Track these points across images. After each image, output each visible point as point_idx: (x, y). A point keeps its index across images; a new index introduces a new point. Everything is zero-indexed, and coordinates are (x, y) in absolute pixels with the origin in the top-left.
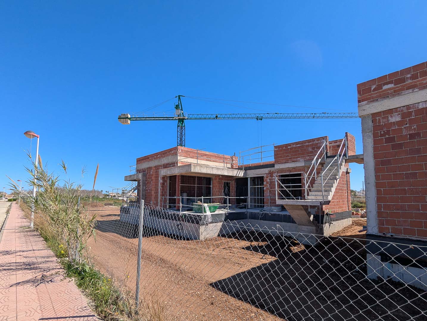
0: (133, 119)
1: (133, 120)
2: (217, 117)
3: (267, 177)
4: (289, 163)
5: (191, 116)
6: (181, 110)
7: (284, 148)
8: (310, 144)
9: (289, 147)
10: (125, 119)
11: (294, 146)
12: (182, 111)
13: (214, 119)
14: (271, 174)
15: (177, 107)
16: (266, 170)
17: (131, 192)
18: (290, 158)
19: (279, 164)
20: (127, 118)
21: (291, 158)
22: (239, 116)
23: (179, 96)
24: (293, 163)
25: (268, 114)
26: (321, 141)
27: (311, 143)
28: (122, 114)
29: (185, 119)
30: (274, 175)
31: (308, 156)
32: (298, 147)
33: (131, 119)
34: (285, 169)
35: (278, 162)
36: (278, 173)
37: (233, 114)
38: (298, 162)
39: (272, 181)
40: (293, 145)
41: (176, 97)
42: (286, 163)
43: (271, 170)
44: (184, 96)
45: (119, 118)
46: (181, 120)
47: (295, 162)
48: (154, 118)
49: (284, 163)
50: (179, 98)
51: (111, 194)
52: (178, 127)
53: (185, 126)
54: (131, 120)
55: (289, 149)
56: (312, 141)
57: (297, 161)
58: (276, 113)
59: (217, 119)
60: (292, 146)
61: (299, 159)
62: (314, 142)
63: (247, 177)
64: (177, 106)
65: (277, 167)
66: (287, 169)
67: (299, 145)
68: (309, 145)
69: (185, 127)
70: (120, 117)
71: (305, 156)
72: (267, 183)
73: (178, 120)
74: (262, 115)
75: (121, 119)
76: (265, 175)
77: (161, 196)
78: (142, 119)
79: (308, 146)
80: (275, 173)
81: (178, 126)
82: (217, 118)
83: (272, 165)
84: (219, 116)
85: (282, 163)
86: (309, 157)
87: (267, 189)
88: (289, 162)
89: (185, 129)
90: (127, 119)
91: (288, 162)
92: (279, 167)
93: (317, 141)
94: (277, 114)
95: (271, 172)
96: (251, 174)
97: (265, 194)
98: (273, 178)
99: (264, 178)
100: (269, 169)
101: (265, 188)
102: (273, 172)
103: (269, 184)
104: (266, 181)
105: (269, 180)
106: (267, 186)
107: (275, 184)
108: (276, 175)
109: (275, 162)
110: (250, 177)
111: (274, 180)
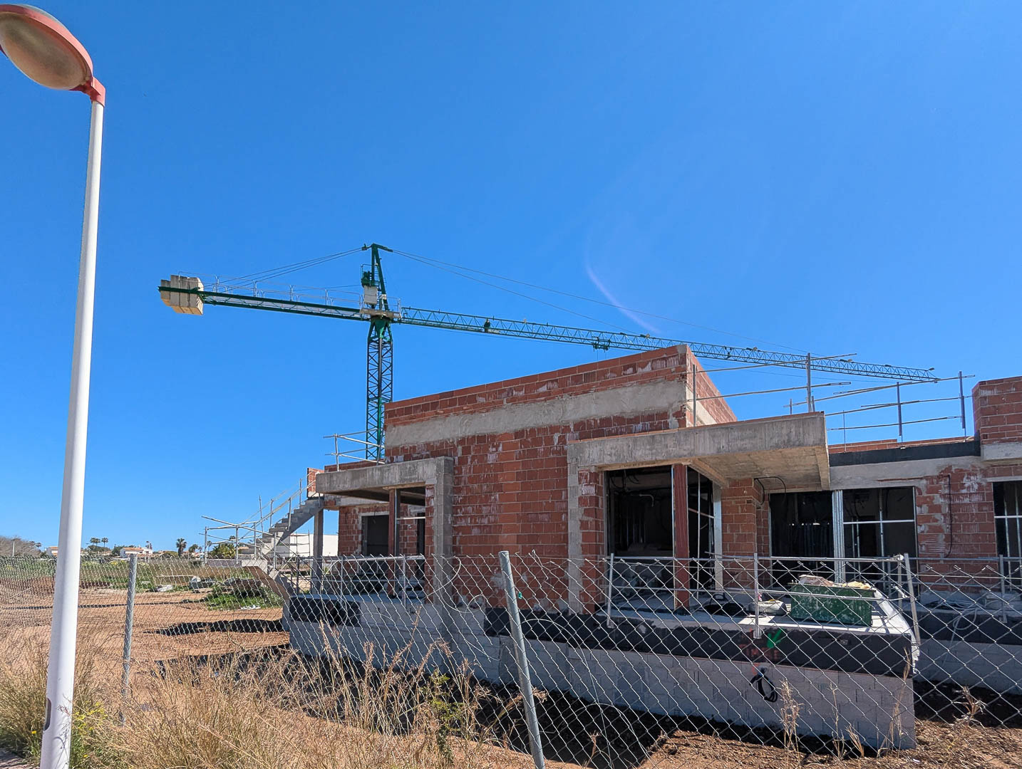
0: (215, 298)
1: (214, 303)
2: (487, 325)
5: (411, 314)
6: (379, 290)
10: (186, 295)
12: (384, 293)
13: (480, 331)
14: (953, 479)
15: (367, 280)
16: (931, 466)
17: (274, 541)
19: (1002, 445)
20: (195, 291)
22: (547, 330)
23: (375, 247)
25: (621, 334)
28: (173, 276)
29: (393, 322)
30: (965, 480)
33: (209, 298)
34: (1018, 462)
35: (1003, 435)
36: (986, 475)
37: (534, 324)
39: (957, 502)
41: (365, 248)
43: (951, 466)
44: (391, 251)
45: (162, 289)
46: (380, 322)
48: (290, 303)
50: (375, 253)
51: (53, 552)
52: (369, 344)
53: (393, 343)
54: (206, 302)
58: (642, 336)
59: (486, 331)
64: (366, 275)
65: (993, 452)
69: (392, 346)
70: (166, 286)
72: (937, 509)
73: (368, 320)
74: (607, 337)
75: (172, 293)
76: (924, 482)
77: (585, 550)
78: (248, 302)
80: (969, 474)
81: (370, 340)
82: (490, 330)
83: (972, 448)
84: (493, 324)
87: (937, 530)
89: (391, 349)
90: (193, 296)
92: (1007, 455)
94: (644, 337)
95: (949, 474)
96: (848, 479)
97: (924, 548)
98: (964, 491)
99: (915, 494)
100: (942, 462)
101: (921, 526)
102: (961, 470)
103: (944, 513)
104: (929, 502)
105: (945, 498)
106: (937, 521)
107: (973, 514)
108: (979, 481)
109: (985, 437)
110: (843, 490)
111: (967, 500)
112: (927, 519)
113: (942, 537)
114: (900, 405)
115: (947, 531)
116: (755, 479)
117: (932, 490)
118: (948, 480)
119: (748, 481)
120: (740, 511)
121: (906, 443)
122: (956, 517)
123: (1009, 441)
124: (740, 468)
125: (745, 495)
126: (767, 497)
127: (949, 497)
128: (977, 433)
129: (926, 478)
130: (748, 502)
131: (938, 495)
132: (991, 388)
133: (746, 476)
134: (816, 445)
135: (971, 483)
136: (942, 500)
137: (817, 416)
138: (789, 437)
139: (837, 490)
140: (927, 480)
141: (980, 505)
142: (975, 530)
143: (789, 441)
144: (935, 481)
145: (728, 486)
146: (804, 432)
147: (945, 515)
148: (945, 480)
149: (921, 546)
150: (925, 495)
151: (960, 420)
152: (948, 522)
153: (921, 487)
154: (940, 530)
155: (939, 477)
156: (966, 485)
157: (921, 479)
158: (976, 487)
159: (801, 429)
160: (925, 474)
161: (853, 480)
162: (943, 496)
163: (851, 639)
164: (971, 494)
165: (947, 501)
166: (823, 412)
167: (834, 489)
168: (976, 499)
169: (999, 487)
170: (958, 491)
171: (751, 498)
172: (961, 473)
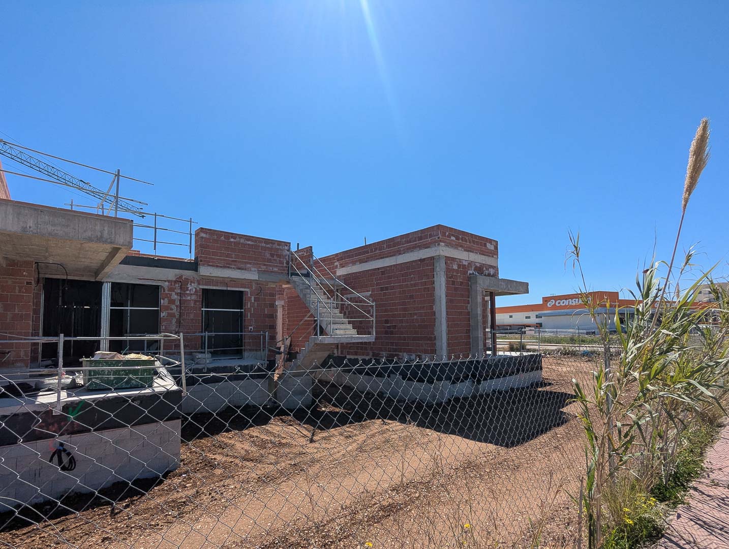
3: (171, 289)
4: (230, 270)
7: (223, 237)
8: (267, 246)
9: (232, 240)
11: (242, 241)
14: (182, 283)
16: (171, 274)
18: (233, 261)
19: (209, 267)
21: (235, 261)
24: (239, 270)
26: (283, 248)
27: (269, 246)
30: (189, 285)
31: (265, 265)
32: (249, 244)
34: (215, 279)
35: (209, 262)
36: (199, 284)
38: (246, 271)
39: (184, 298)
40: (240, 238)
42: (225, 267)
43: (182, 276)
47: (243, 269)
49: (221, 267)
55: (233, 244)
56: (271, 243)
57: (245, 269)
60: (238, 239)
61: (249, 265)
62: (274, 246)
63: (102, 281)
65: (204, 271)
66: (222, 279)
67: (250, 242)
68: (265, 247)
71: (260, 264)
72: (172, 302)
76: (167, 283)
79: (265, 249)
80: (191, 282)
83: (193, 266)
85: (217, 266)
86: (265, 267)
87: (172, 315)
88: (231, 268)
91: (229, 267)
92: (210, 274)
93: (279, 245)
95: (181, 280)
96: (116, 275)
97: (164, 327)
98: (188, 292)
99: (161, 292)
100: (178, 272)
101: (163, 312)
102: (188, 279)
103: (176, 304)
104: (168, 296)
105: (178, 295)
106: (172, 309)
107: (191, 307)
108: (196, 287)
109: (201, 261)
110: (112, 283)
111: (189, 298)
112: (167, 308)
113: (174, 321)
114: (156, 229)
115: (177, 316)
116: (35, 263)
117: (172, 290)
118: (180, 284)
119: (28, 263)
120: (17, 291)
121: (157, 256)
122: (183, 308)
123: (212, 266)
124: (27, 250)
125: (24, 276)
126: (41, 281)
127: (180, 295)
128: (196, 258)
129: (169, 281)
130: (28, 283)
131: (174, 293)
132: (206, 233)
133: (28, 259)
134: (125, 245)
135: (192, 287)
136: (176, 297)
137: (127, 222)
138: (101, 234)
139: (107, 282)
140: (169, 282)
141: (195, 301)
142: (192, 316)
143: (101, 237)
144: (173, 284)
145: (4, 266)
146: (115, 232)
147: (177, 306)
148: (179, 284)
149: (163, 326)
150: (167, 292)
151: (188, 247)
152: (178, 311)
153: (164, 287)
154: (173, 315)
155: (176, 282)
156: (189, 289)
157: (165, 281)
158: (194, 290)
159: (113, 230)
160: (168, 278)
161: (120, 276)
162: (177, 294)
163: (142, 399)
164: (191, 294)
165: (179, 298)
166: (132, 221)
167: (105, 281)
168: (194, 297)
169: (205, 291)
170: (185, 292)
171: (32, 280)
172: (187, 281)
